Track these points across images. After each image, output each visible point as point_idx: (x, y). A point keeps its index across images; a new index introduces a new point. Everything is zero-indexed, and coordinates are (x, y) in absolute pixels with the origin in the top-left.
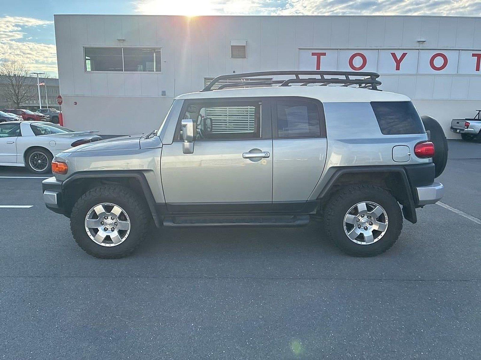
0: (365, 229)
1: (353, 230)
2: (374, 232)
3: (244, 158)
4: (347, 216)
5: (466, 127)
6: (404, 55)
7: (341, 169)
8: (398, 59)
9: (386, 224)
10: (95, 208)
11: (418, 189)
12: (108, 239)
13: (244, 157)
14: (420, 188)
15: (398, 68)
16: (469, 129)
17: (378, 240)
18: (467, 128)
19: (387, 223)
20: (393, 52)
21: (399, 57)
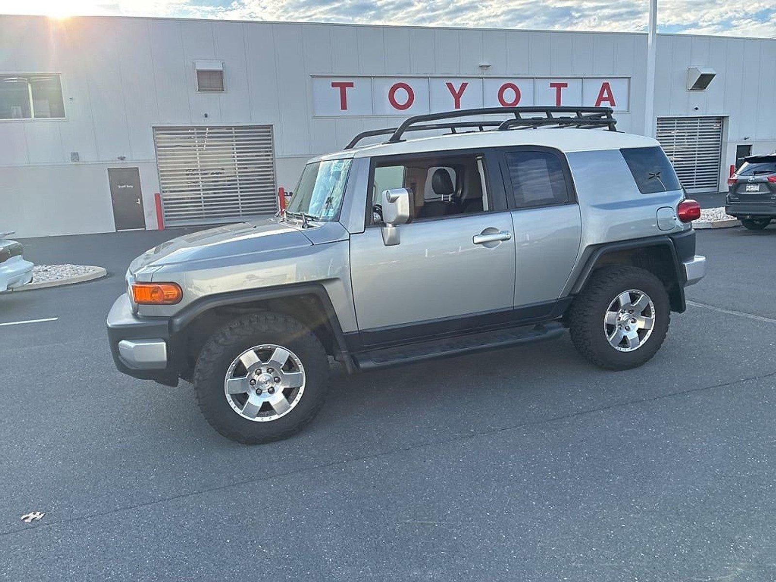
0: (627, 330)
1: (615, 334)
2: (640, 331)
3: (476, 244)
4: (608, 313)
6: (464, 86)
7: (600, 248)
8: (457, 92)
9: (652, 318)
10: (241, 358)
11: (686, 264)
12: (267, 408)
13: (475, 242)
14: (689, 263)
15: (458, 106)
17: (644, 342)
19: (653, 316)
20: (449, 81)
21: (457, 89)
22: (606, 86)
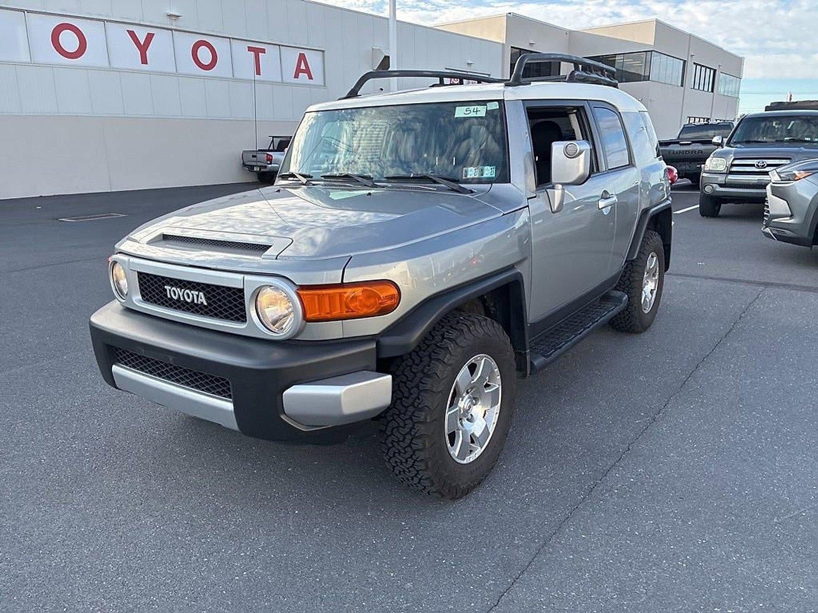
5: (269, 162)
6: (150, 37)
7: (648, 213)
8: (142, 44)
10: (458, 379)
13: (600, 207)
15: (144, 61)
16: (273, 165)
18: (271, 164)
19: (658, 276)
20: (131, 28)
21: (142, 40)
22: (302, 57)
